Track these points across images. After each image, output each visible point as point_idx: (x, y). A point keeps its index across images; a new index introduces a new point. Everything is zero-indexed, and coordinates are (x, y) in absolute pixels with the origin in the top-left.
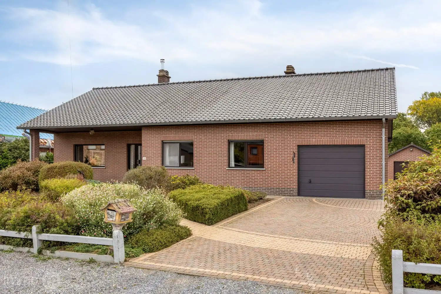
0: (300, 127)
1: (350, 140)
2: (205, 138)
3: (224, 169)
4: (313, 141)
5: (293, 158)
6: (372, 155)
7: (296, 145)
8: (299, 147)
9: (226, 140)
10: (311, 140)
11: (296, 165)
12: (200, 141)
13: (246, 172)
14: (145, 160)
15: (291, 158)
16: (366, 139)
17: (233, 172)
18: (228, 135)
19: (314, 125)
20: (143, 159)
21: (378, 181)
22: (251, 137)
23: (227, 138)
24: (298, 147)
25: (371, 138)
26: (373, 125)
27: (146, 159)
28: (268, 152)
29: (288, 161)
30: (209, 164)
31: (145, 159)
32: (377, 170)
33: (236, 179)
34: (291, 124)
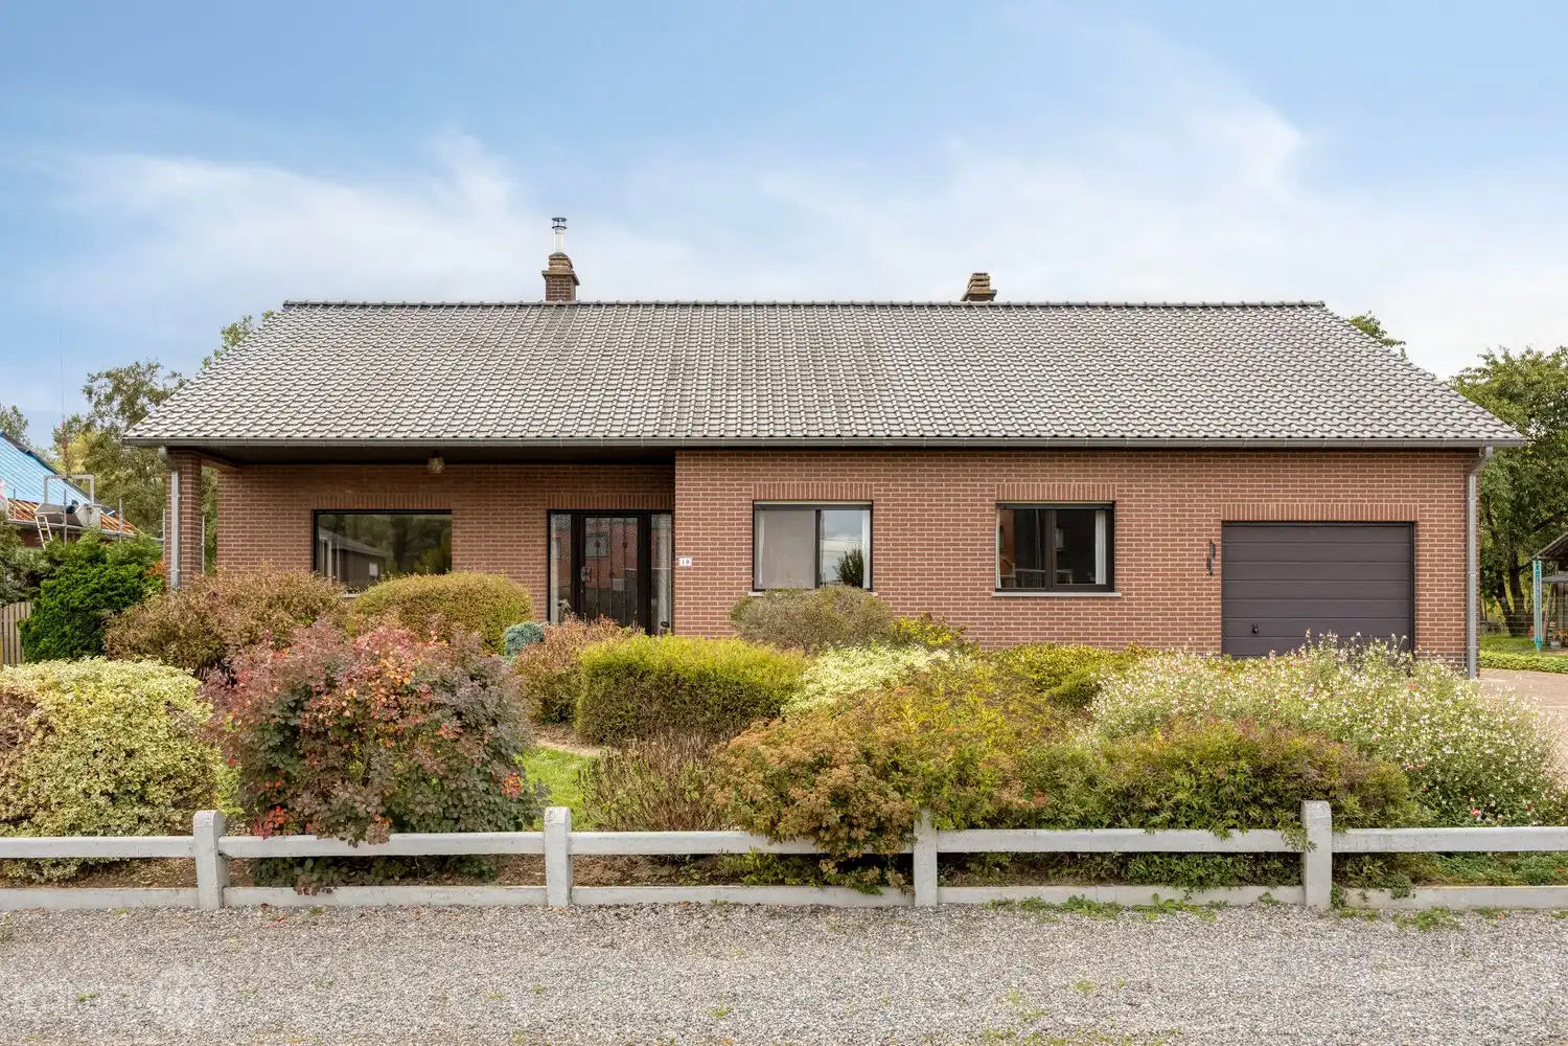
0: (1229, 466)
1: (1376, 506)
2: (918, 495)
3: (984, 594)
4: (1272, 510)
5: (1209, 560)
6: (1438, 550)
7: (1218, 521)
8: (1228, 525)
9: (990, 500)
10: (1263, 506)
11: (1217, 580)
12: (899, 505)
13: (1057, 604)
14: (688, 568)
15: (1204, 560)
16: (1420, 506)
17: (1014, 604)
18: (998, 485)
19: (1272, 461)
20: (681, 564)
21: (1455, 625)
22: (1074, 494)
23: (994, 495)
24: (1223, 526)
25: (1434, 501)
26: (1440, 466)
27: (693, 564)
28: (1131, 540)
29: (1193, 570)
30: (930, 579)
31: (688, 562)
32: (1452, 595)
33: (1023, 629)
34: (1201, 456)
